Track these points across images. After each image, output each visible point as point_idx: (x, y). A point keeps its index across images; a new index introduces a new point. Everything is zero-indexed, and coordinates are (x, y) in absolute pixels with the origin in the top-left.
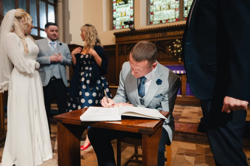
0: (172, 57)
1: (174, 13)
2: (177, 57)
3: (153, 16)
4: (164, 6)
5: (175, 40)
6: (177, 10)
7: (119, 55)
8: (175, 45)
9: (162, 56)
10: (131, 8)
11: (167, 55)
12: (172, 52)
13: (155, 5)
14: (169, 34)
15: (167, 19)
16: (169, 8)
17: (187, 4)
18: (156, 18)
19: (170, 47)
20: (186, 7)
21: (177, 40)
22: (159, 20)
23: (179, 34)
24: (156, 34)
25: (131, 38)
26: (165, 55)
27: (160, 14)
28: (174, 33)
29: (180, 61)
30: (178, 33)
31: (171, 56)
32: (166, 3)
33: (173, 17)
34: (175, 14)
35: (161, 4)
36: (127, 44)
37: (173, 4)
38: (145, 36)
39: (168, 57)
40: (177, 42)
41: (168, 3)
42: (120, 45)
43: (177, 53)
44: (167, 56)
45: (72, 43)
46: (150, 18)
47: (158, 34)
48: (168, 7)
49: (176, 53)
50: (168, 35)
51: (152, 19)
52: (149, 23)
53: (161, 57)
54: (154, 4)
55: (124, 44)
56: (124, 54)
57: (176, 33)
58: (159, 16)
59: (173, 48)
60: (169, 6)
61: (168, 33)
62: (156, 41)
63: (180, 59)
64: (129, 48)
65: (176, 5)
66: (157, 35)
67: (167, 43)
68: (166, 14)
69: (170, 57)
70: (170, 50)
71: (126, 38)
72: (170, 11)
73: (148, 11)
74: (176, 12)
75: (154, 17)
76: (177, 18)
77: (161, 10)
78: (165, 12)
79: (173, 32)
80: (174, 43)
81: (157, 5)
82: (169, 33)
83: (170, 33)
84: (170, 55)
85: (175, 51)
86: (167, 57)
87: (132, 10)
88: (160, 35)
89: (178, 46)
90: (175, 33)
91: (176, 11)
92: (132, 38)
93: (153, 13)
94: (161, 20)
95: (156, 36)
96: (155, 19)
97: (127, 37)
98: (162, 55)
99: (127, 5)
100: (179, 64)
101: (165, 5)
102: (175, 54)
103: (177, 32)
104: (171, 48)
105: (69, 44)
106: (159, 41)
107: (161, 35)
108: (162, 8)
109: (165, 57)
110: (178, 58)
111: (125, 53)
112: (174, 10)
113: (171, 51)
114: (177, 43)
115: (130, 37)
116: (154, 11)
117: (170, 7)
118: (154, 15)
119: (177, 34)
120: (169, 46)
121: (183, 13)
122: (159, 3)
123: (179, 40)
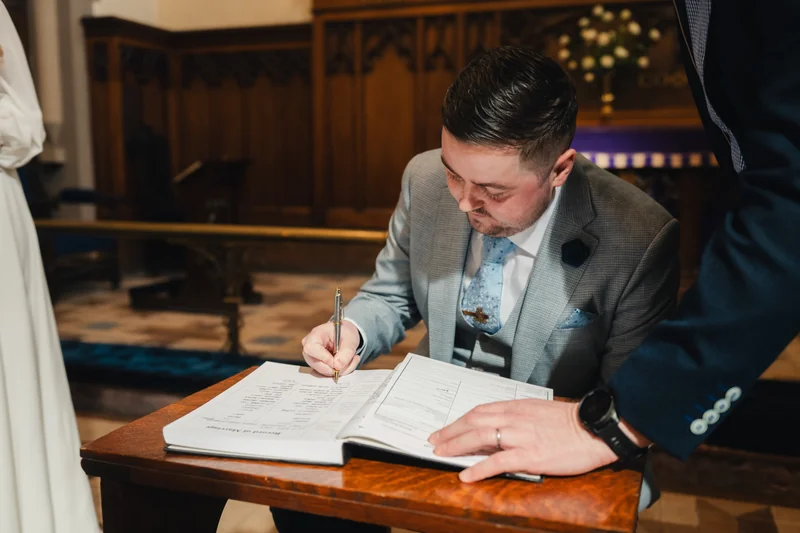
2: (597, 89)
5: (587, 11)
7: (331, 71)
8: (589, 35)
12: (573, 65)
19: (565, 40)
21: (598, 11)
29: (607, 110)
36: (366, 22)
40: (599, 19)
42: (330, 26)
43: (598, 70)
45: (99, 10)
49: (592, 70)
55: (350, 25)
56: (351, 71)
59: (579, 47)
62: (502, 13)
63: (608, 98)
64: (373, 42)
67: (552, 21)
70: (564, 54)
80: (584, 22)
85: (588, 62)
89: (604, 39)
100: (604, 119)
102: (589, 77)
104: (568, 47)
105: (86, 13)
110: (601, 93)
111: (358, 67)
113: (568, 60)
114: (598, 24)
120: (559, 36)
123: (607, 8)
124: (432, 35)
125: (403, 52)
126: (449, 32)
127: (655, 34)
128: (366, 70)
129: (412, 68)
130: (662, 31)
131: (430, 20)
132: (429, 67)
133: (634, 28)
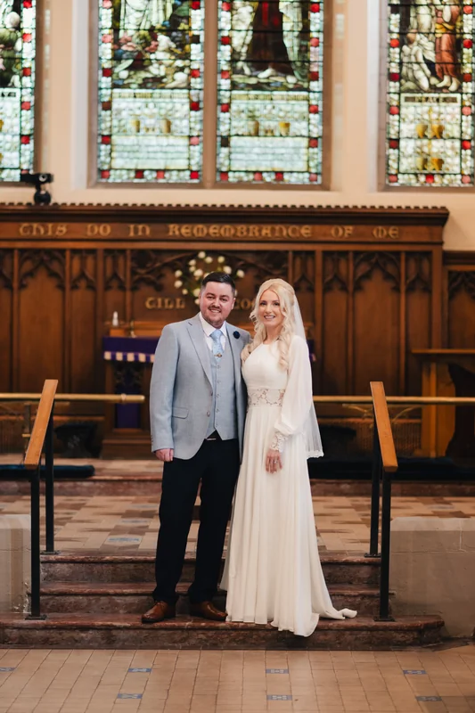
0: (183, 306)
1: (185, 149)
3: (111, 151)
4: (150, 122)
5: (194, 254)
6: (194, 140)
9: (151, 303)
10: (24, 105)
11: (166, 301)
12: (185, 292)
13: (119, 112)
14: (174, 229)
15: (162, 168)
16: (169, 130)
17: (227, 127)
18: (122, 157)
19: (178, 273)
20: (225, 134)
21: (202, 255)
22: (133, 167)
23: (208, 234)
24: (132, 226)
25: (38, 230)
26: (160, 300)
27: (136, 148)
28: (192, 229)
30: (205, 231)
31: (181, 303)
32: (156, 111)
33: (183, 164)
34: (186, 155)
35: (138, 112)
36: (22, 251)
37: (181, 119)
38: (92, 230)
39: (171, 306)
40: (202, 260)
41: (163, 112)
44: (169, 303)
46: (99, 156)
47: (140, 227)
48: (163, 125)
50: (171, 233)
51: (108, 160)
52: (95, 173)
53: (148, 305)
54: (115, 106)
55: (9, 251)
57: (200, 230)
58: (133, 151)
59: (187, 277)
60: (169, 124)
61: (171, 226)
62: (132, 250)
64: (28, 266)
65: (192, 125)
66: (136, 231)
67: (169, 259)
68: (158, 149)
69: (178, 306)
70: (178, 284)
71: (22, 229)
72: (171, 140)
73: (94, 129)
74: (192, 148)
75: (114, 155)
76: (194, 168)
77: (138, 131)
78: (152, 140)
79: (190, 226)
80: (193, 262)
81: (124, 114)
82: (177, 227)
83: (179, 230)
84: (178, 300)
85: (196, 291)
86: (166, 306)
87: (28, 114)
88: (145, 229)
90: (195, 231)
91: (190, 145)
92: (42, 231)
93: (110, 136)
94: (140, 167)
95: (132, 234)
96: (117, 163)
97: (25, 225)
98: (150, 299)
99: (7, 90)
101: (151, 116)
103: (200, 226)
104: (181, 278)
106: (142, 252)
107: (148, 231)
108: (142, 126)
109: (160, 306)
111: (15, 285)
112: (186, 142)
113: (182, 288)
115: (35, 225)
116: (115, 130)
117: (173, 128)
118: (114, 148)
119: (200, 235)
120: (175, 270)
121: (216, 155)
122: (131, 106)
123: (208, 253)
124: (76, 263)
125: (52, 274)
126: (90, 262)
127: (240, 273)
128: (22, 286)
129: (61, 287)
130: (245, 271)
131: (74, 251)
132: (74, 287)
133: (228, 270)
